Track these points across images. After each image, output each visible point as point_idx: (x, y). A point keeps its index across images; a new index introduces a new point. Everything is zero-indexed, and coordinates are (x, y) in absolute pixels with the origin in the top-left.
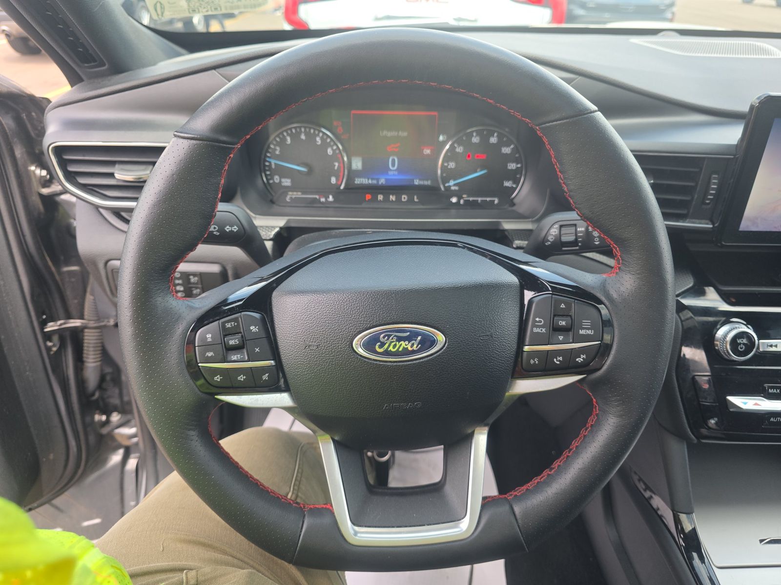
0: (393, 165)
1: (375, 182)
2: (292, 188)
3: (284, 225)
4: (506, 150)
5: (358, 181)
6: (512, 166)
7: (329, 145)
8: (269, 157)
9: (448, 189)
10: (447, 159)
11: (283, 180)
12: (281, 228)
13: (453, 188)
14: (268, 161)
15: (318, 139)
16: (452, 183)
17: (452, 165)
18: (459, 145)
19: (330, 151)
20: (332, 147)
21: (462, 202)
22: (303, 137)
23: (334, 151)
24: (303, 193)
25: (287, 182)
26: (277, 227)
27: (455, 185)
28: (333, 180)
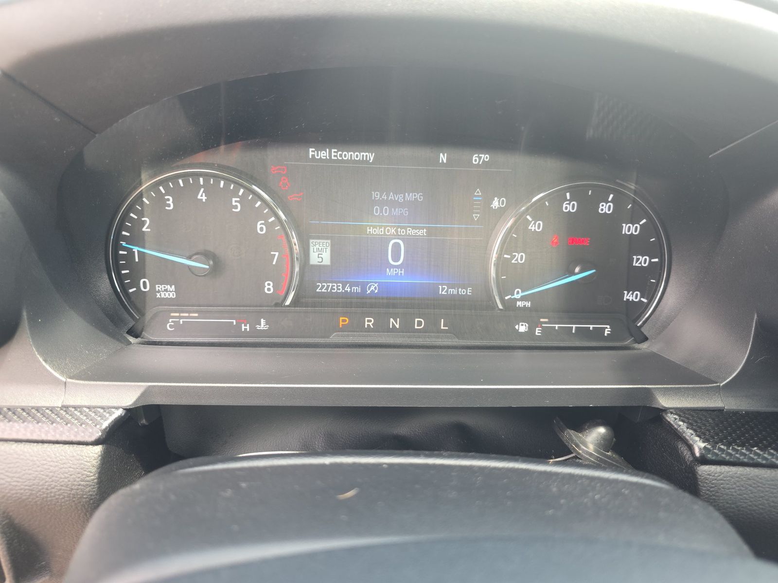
0: (396, 258)
1: (357, 289)
2: (178, 304)
3: (135, 403)
4: (630, 229)
5: (322, 288)
6: (641, 261)
7: (259, 215)
8: (125, 238)
9: (510, 306)
10: (508, 245)
11: (158, 287)
12: (128, 410)
13: (519, 304)
14: (124, 249)
15: (234, 201)
16: (518, 294)
17: (519, 258)
18: (535, 219)
19: (261, 227)
20: (265, 218)
21: (538, 331)
22: (202, 196)
23: (269, 226)
24: (202, 314)
25: (166, 292)
26: (117, 408)
27: (523, 299)
28: (269, 287)
